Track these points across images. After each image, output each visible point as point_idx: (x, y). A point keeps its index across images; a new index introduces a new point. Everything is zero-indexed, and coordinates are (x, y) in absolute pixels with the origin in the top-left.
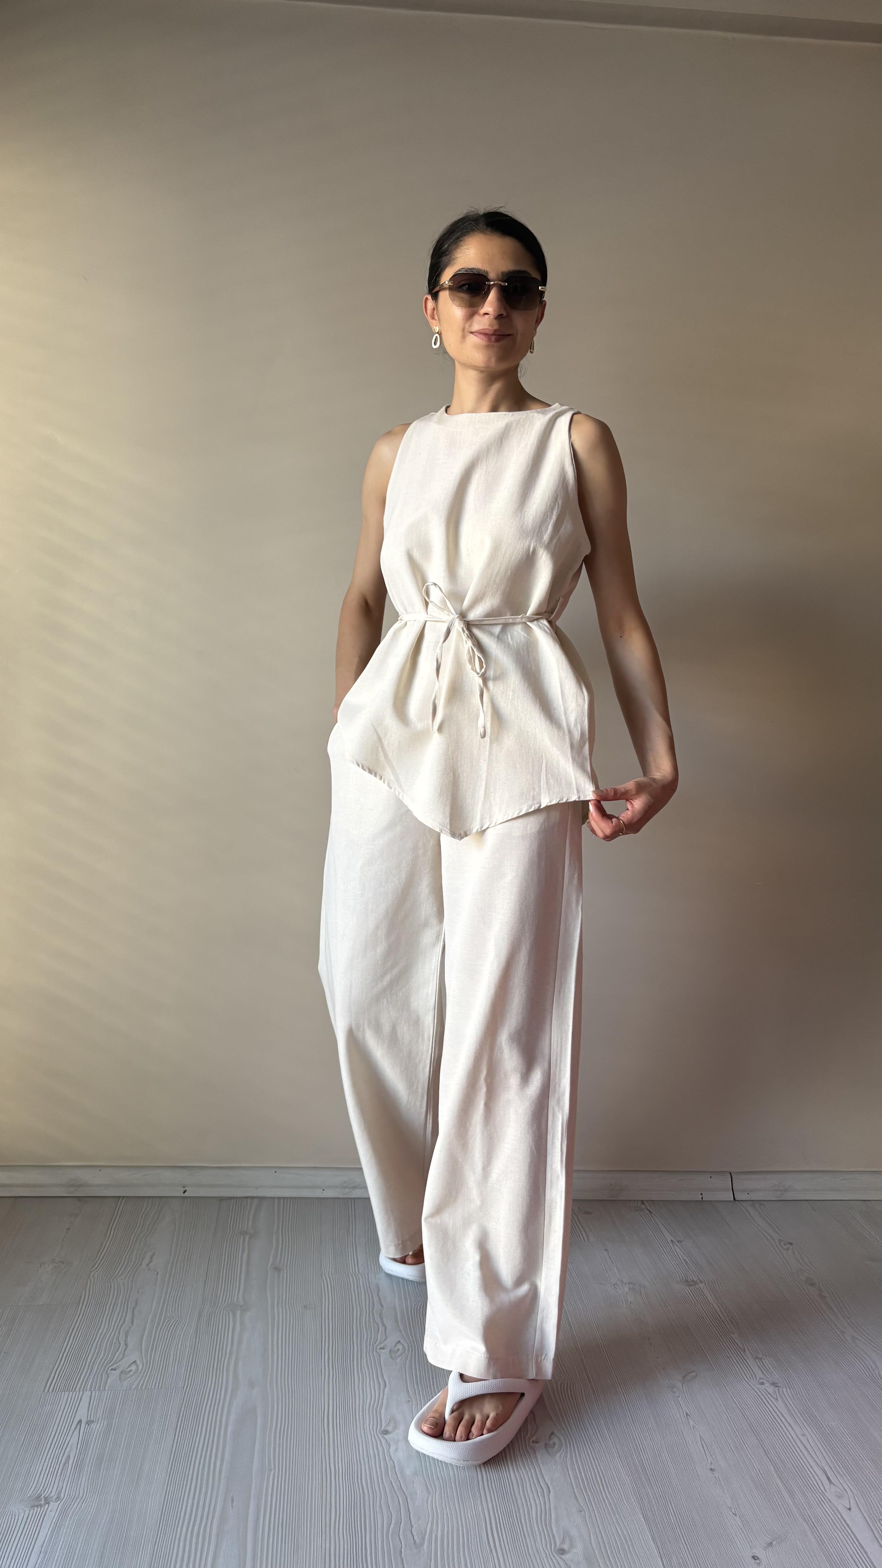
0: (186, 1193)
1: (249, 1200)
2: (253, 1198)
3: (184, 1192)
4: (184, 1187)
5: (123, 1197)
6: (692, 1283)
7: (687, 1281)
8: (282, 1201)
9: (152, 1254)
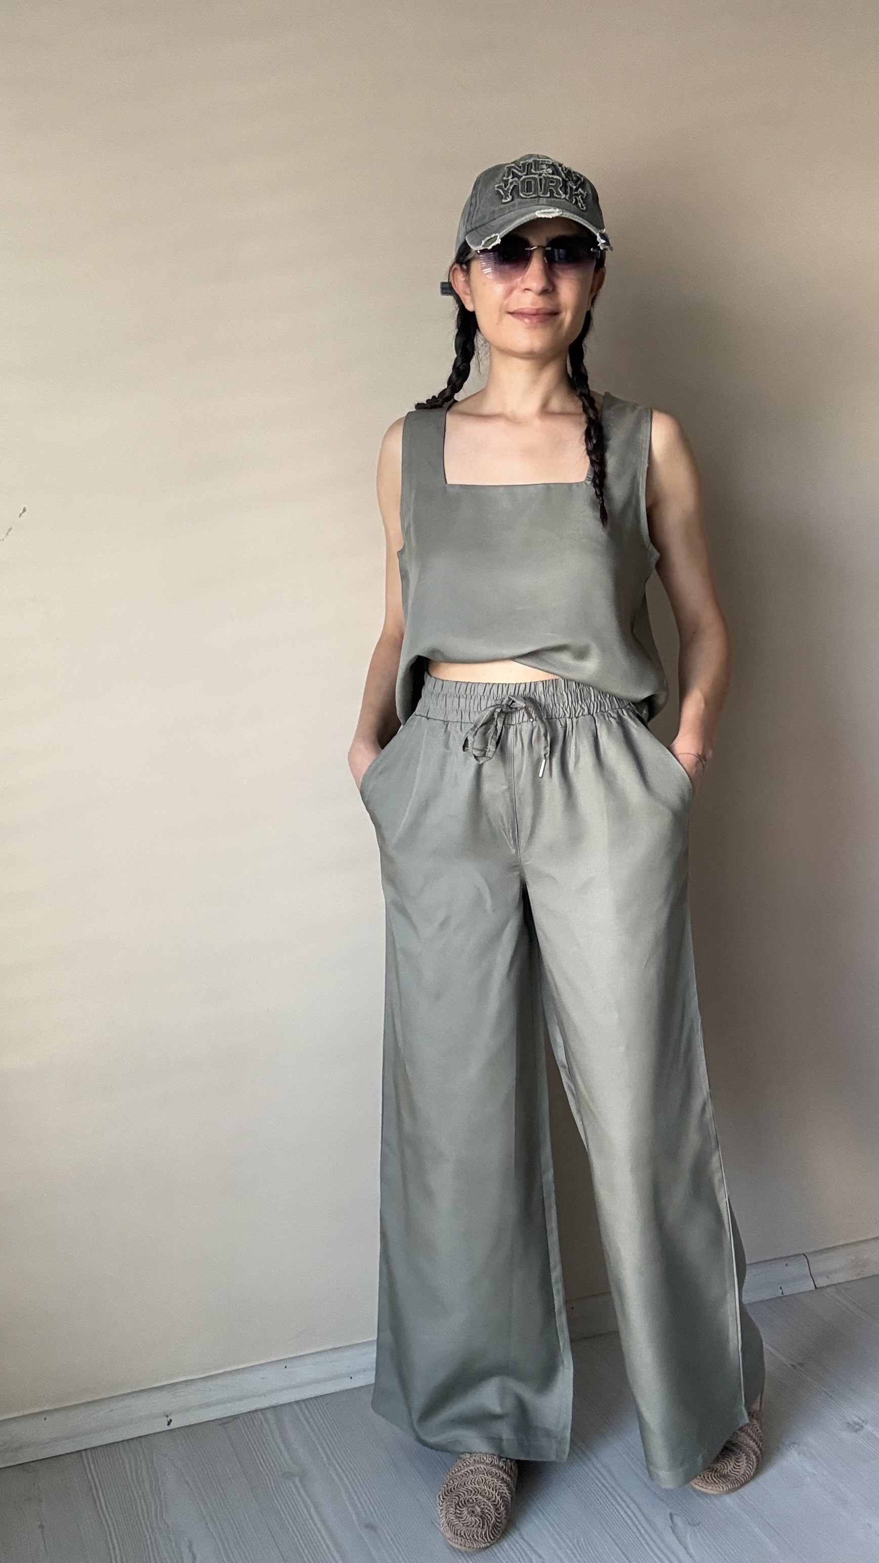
0: (172, 1423)
1: (259, 1413)
2: (262, 1410)
3: (169, 1424)
4: (167, 1416)
5: (85, 1450)
6: (857, 1427)
7: (848, 1423)
8: (303, 1406)
9: (188, 1544)
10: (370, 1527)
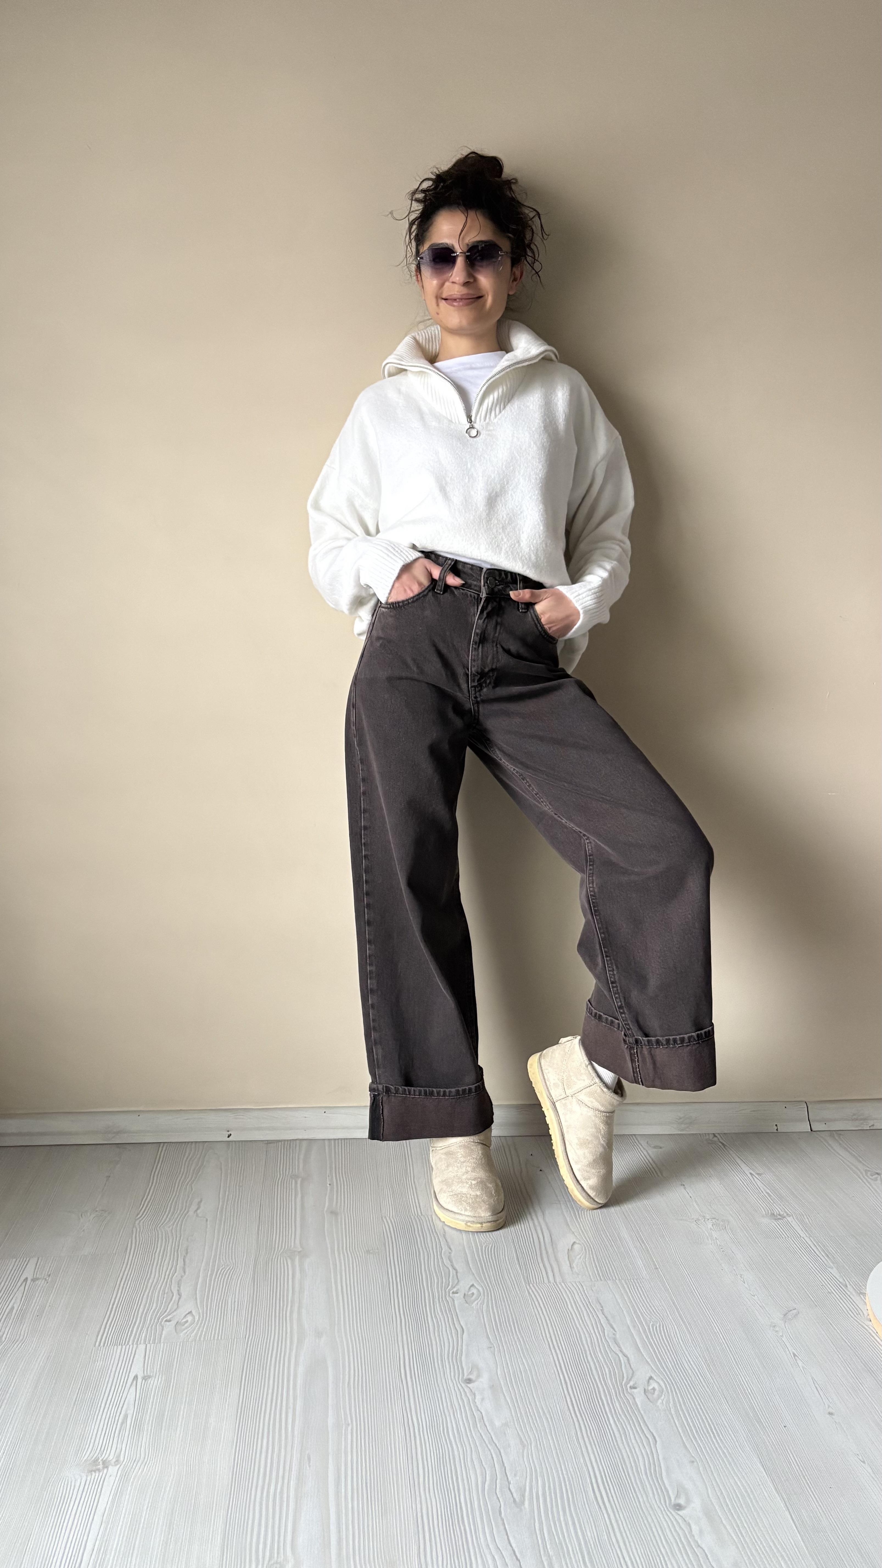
1: (298, 1141)
2: (301, 1140)
3: (228, 1137)
4: (228, 1131)
5: (164, 1143)
6: (779, 1217)
7: (774, 1214)
8: (333, 1142)
9: (199, 1200)
10: (334, 1213)
